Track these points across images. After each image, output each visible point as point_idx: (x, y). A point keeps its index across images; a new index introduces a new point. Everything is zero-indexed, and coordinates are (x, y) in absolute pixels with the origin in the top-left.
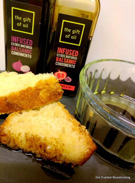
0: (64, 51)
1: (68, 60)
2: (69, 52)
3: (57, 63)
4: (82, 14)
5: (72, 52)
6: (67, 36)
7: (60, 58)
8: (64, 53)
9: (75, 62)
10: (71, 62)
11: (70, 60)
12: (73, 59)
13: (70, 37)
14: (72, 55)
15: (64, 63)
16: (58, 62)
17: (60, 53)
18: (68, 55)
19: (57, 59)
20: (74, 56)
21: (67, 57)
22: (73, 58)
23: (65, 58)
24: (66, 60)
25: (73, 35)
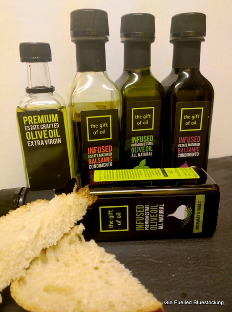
0: (95, 150)
1: (102, 158)
2: (102, 150)
3: (91, 167)
4: (97, 106)
5: (105, 148)
6: (96, 133)
7: (93, 159)
8: (97, 153)
9: (111, 159)
10: (106, 160)
11: (105, 158)
12: (107, 156)
13: (99, 132)
14: (106, 151)
15: (98, 164)
16: (91, 165)
17: (92, 154)
18: (101, 153)
19: (90, 161)
20: (109, 152)
21: (100, 155)
22: (107, 154)
23: (99, 157)
24: (100, 160)
25: (102, 130)
